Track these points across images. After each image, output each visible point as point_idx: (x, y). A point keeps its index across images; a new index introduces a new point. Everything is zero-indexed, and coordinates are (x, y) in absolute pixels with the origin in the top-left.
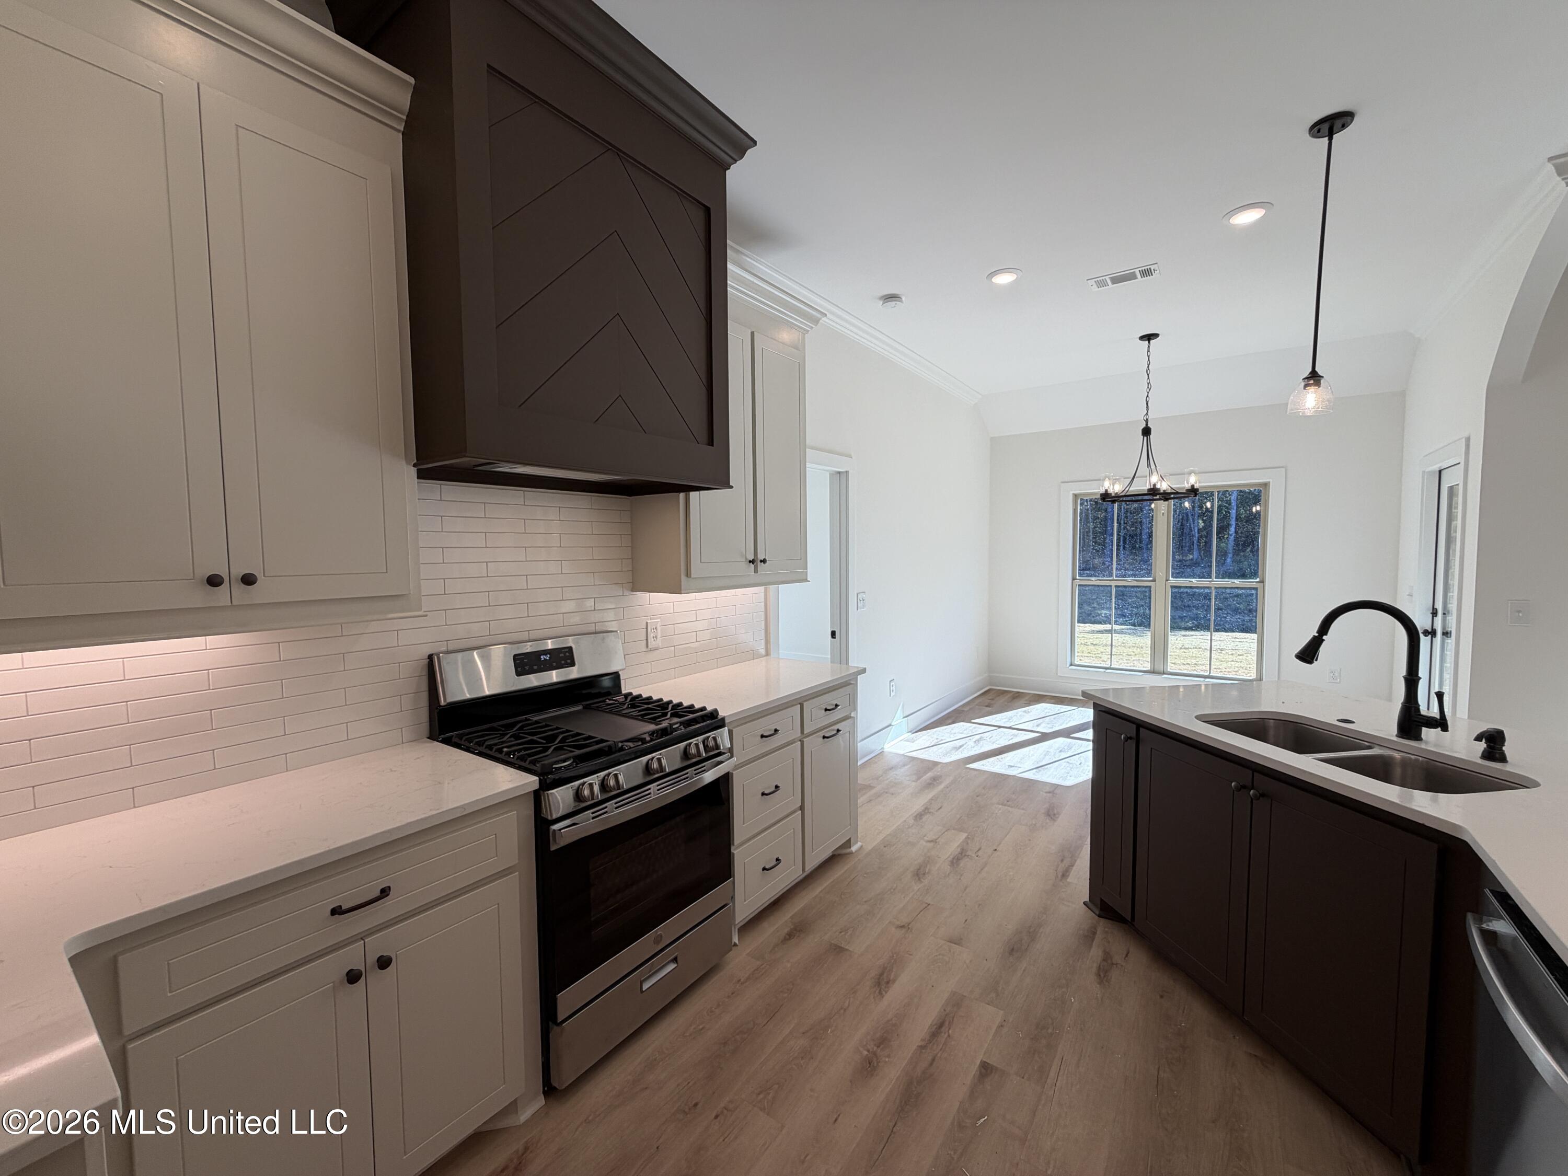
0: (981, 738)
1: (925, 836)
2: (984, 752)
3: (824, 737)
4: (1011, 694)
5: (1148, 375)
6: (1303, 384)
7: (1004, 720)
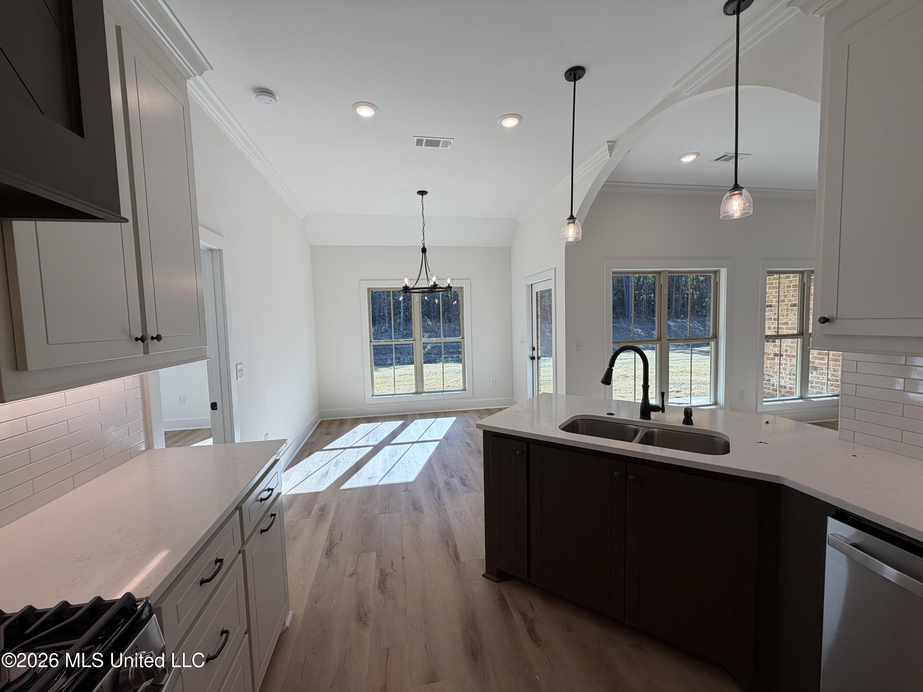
0: (337, 461)
1: (345, 572)
2: (346, 472)
3: (262, 531)
4: (338, 421)
5: (423, 216)
6: (567, 222)
7: (345, 442)
